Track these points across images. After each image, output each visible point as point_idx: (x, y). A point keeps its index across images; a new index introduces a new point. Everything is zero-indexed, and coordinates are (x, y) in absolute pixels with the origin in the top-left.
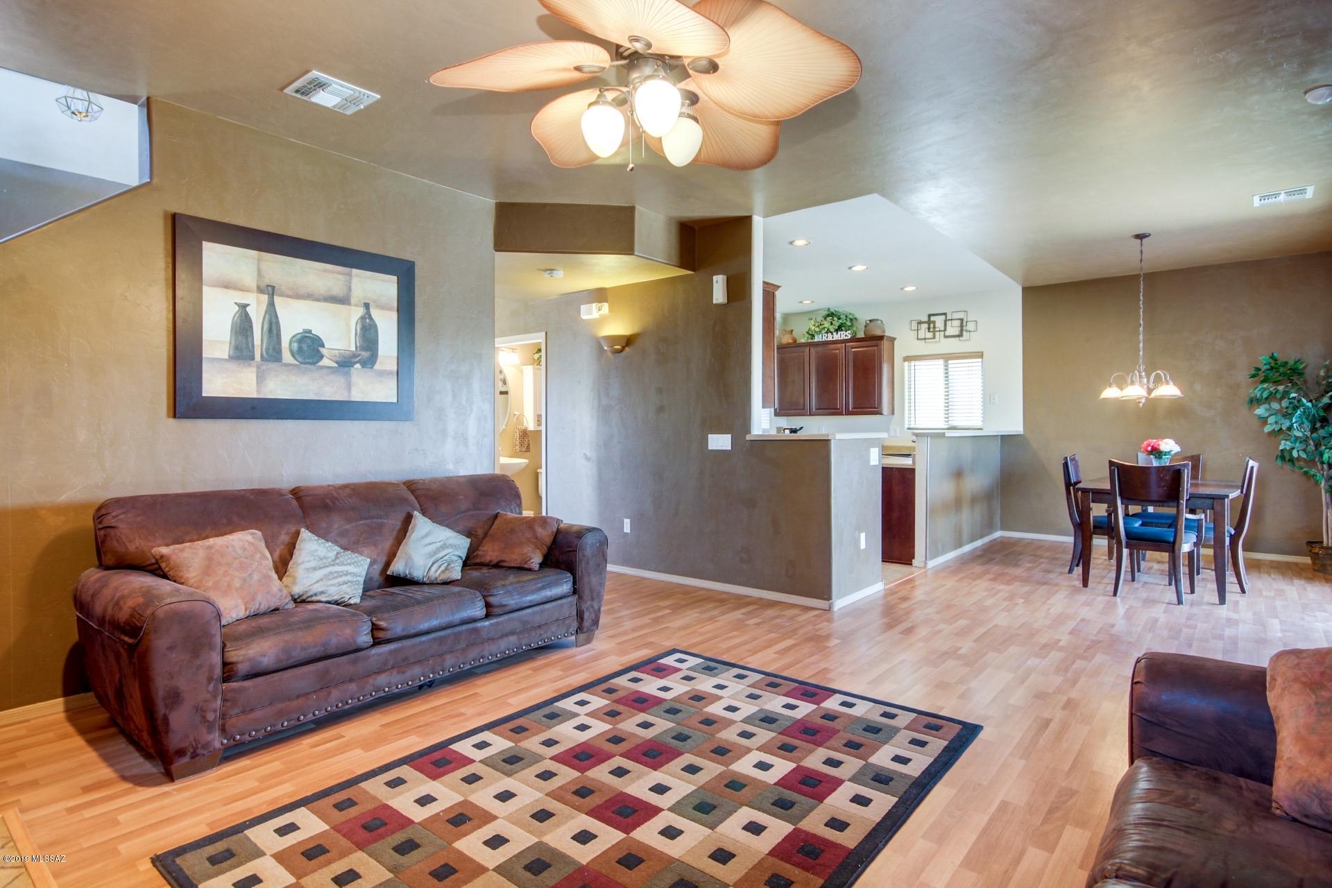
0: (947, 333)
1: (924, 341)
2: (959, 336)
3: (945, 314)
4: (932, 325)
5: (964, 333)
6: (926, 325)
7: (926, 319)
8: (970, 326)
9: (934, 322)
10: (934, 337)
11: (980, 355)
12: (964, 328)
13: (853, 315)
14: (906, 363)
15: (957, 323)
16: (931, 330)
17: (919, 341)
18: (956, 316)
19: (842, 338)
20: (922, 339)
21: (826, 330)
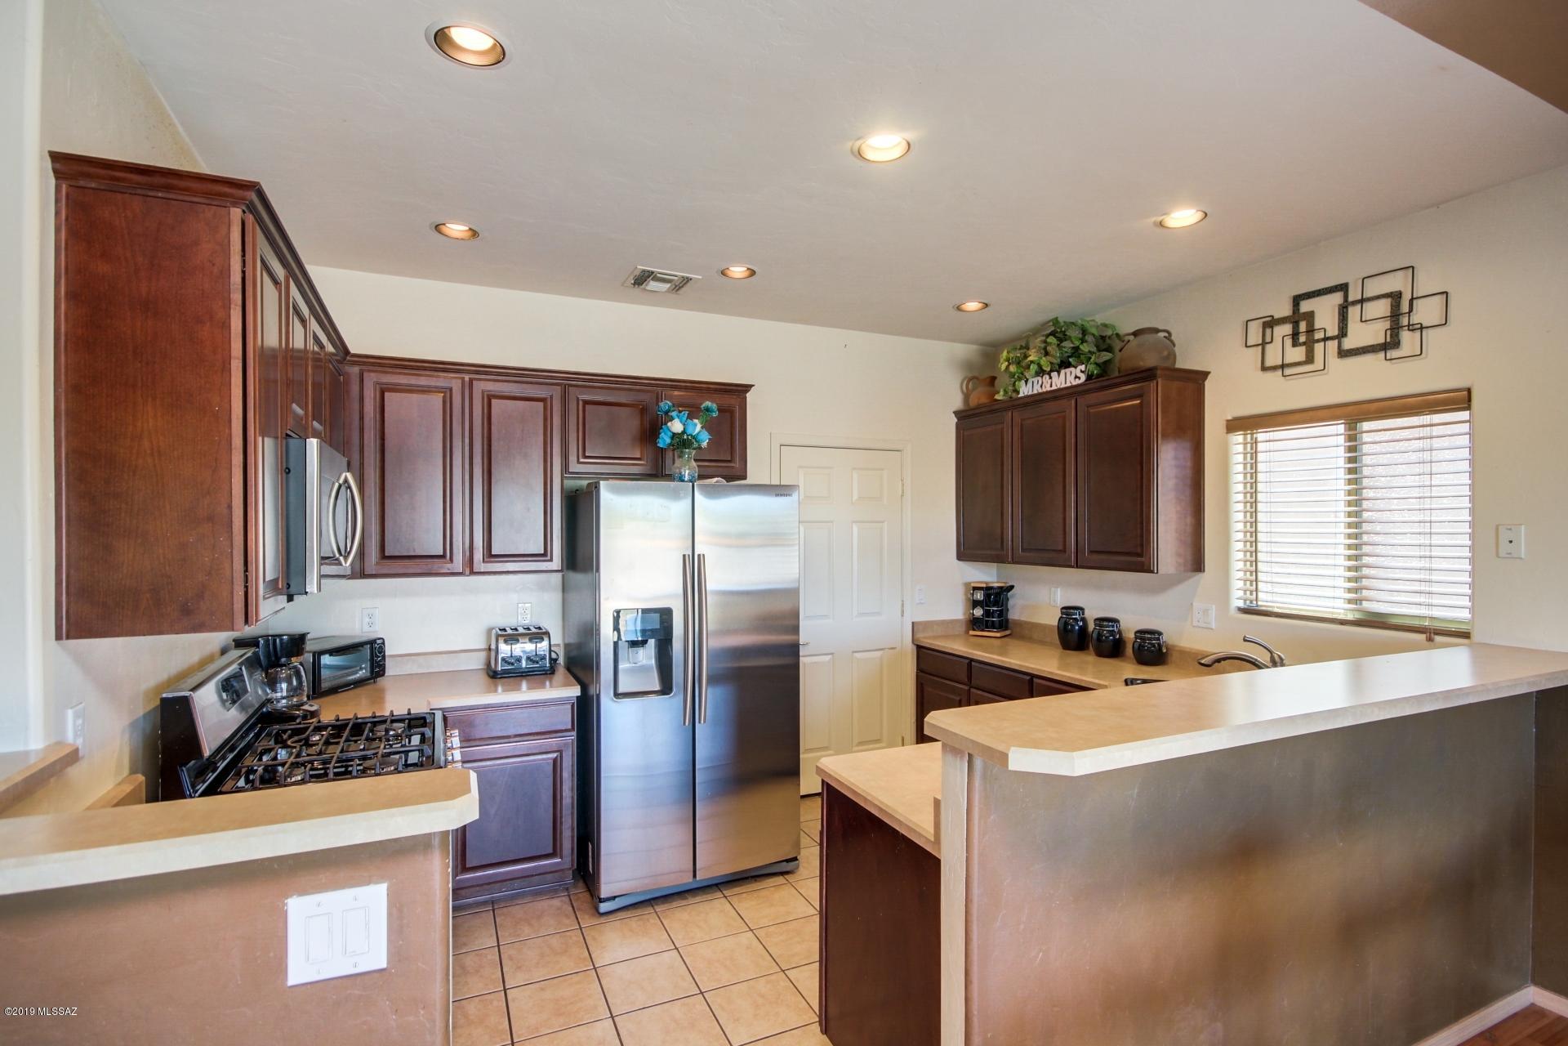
0: (1348, 343)
1: (1279, 372)
2: (1384, 347)
3: (1343, 288)
4: (1303, 326)
5: (1405, 336)
6: (1287, 329)
7: (1285, 310)
8: (1427, 312)
9: (1310, 317)
10: (1310, 359)
11: (1462, 400)
12: (1405, 321)
13: (1113, 327)
14: (1238, 438)
15: (1382, 308)
16: (1302, 339)
17: (1269, 375)
18: (1374, 287)
19: (1068, 384)
20: (1274, 368)
21: (1034, 368)
